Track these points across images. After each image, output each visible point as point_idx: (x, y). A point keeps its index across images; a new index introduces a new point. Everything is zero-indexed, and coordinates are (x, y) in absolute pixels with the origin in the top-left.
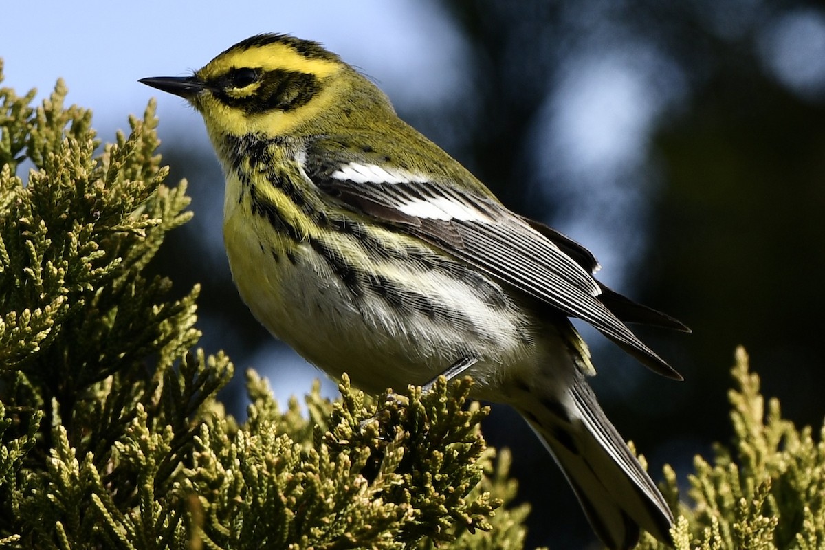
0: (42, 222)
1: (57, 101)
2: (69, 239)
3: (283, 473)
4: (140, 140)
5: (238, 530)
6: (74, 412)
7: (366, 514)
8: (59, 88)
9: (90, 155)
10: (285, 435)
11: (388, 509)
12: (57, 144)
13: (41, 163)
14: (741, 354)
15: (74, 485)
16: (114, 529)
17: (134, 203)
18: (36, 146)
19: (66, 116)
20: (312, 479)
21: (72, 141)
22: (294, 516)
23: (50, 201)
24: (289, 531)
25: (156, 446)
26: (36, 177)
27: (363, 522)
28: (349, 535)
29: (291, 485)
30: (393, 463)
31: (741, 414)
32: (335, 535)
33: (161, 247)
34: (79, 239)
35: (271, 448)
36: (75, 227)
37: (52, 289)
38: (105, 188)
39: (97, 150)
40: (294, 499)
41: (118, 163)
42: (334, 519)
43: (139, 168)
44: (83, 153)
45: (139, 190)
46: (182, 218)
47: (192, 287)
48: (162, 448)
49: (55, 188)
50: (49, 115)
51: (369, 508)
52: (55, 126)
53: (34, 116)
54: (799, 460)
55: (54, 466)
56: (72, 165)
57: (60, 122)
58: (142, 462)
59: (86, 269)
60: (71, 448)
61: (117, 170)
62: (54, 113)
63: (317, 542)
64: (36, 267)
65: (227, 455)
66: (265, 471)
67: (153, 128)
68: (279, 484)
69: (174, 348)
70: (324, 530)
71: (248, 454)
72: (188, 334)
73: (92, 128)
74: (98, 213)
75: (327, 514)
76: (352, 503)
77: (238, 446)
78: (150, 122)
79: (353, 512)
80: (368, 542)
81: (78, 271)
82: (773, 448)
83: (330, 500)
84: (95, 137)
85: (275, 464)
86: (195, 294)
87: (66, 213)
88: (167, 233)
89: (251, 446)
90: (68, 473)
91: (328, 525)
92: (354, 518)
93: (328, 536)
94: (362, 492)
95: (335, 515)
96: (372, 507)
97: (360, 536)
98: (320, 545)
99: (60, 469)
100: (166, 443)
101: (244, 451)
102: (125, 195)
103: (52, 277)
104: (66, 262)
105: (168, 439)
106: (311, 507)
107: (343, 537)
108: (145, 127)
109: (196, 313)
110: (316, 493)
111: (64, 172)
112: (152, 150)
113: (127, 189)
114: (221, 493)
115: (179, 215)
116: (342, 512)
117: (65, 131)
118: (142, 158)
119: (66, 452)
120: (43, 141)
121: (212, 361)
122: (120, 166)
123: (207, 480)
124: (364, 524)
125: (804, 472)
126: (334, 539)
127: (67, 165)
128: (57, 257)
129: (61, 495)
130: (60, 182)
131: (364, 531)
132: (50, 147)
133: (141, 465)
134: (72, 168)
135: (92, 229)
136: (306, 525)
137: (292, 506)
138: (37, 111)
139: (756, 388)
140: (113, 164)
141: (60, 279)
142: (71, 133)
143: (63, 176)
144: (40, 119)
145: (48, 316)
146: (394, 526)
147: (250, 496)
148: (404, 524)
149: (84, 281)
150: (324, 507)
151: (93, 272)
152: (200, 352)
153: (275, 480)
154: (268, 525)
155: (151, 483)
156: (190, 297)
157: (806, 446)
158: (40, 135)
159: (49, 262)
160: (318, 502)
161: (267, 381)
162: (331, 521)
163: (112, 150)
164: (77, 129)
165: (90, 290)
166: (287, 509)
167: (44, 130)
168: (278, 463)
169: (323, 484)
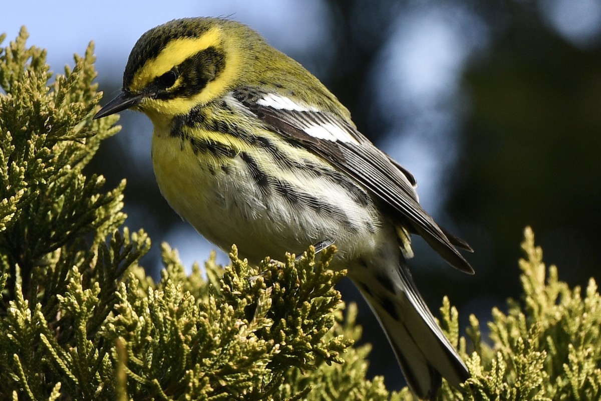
0: (9, 133)
1: (20, 43)
2: (28, 146)
3: (181, 319)
4: (82, 72)
5: (149, 361)
6: (32, 275)
7: (244, 349)
8: (22, 33)
9: (44, 83)
10: (188, 292)
11: (260, 344)
12: (20, 75)
13: (9, 89)
14: (529, 233)
15: (27, 327)
16: (57, 360)
17: (77, 119)
18: (5, 76)
19: (27, 54)
20: (203, 322)
21: (31, 73)
22: (190, 350)
23: (15, 117)
24: (187, 361)
25: (87, 298)
26: (4, 99)
27: (241, 354)
28: (231, 364)
29: (188, 326)
30: (264, 310)
31: (528, 277)
32: (221, 364)
33: (97, 152)
34: (35, 146)
35: (173, 300)
36: (33, 137)
37: (15, 183)
38: (55, 108)
39: (49, 80)
40: (190, 338)
41: (65, 89)
42: (220, 352)
43: (81, 93)
44: (39, 82)
45: (81, 109)
46: (113, 130)
47: (120, 181)
48: (92, 299)
49: (18, 107)
50: (15, 53)
51: (246, 344)
52: (19, 61)
53: (4, 54)
54: (570, 311)
55: (12, 313)
56: (31, 90)
57: (23, 58)
58: (77, 310)
59: (41, 168)
60: (25, 300)
61: (64, 94)
62: (19, 52)
63: (208, 369)
64: (3, 166)
65: (139, 305)
66: (168, 317)
67: (92, 63)
68: (179, 326)
69: (106, 227)
70: (213, 360)
71: (157, 305)
72: (117, 216)
73: (46, 63)
74: (50, 126)
75: (215, 348)
76: (233, 340)
77: (149, 299)
78: (89, 59)
79: (234, 346)
80: (246, 369)
81: (35, 169)
82: (552, 302)
83: (216, 338)
84: (48, 70)
85: (176, 311)
86: (122, 187)
87: (26, 126)
88: (102, 141)
89: (158, 298)
90: (23, 319)
91: (216, 356)
92: (235, 351)
93: (216, 365)
94: (241, 332)
95: (221, 349)
96: (248, 343)
97: (239, 365)
98: (210, 371)
99: (17, 315)
100: (95, 295)
101: (153, 303)
102: (70, 113)
103: (16, 173)
104: (26, 163)
105: (96, 292)
106: (203, 343)
107: (227, 365)
108: (86, 63)
109: (123, 201)
110: (207, 333)
111: (25, 96)
112: (91, 79)
113: (72, 109)
114: (135, 334)
115: (111, 128)
116: (226, 347)
117: (27, 65)
118: (84, 85)
119: (21, 303)
120: (10, 73)
121: (135, 236)
122: (66, 91)
123: (125, 325)
124: (243, 356)
125: (574, 320)
126: (221, 367)
127: (27, 90)
128: (19, 159)
129: (17, 335)
130: (22, 103)
131: (242, 361)
132: (15, 77)
133: (76, 312)
134: (30, 93)
135: (45, 138)
136: (199, 356)
137: (188, 343)
138: (6, 50)
139: (539, 258)
140: (61, 90)
141: (21, 175)
142: (31, 66)
143: (24, 98)
144: (8, 56)
145: (12, 204)
146: (264, 356)
147: (158, 335)
148: (272, 355)
149: (40, 176)
150: (212, 343)
151: (46, 170)
152: (126, 229)
153: (176, 323)
154: (171, 357)
155: (83, 325)
156: (118, 189)
157: (576, 301)
158: (8, 68)
159: (13, 162)
160: (208, 340)
161: (176, 251)
162: (218, 354)
163: (60, 79)
164: (36, 64)
165: (43, 183)
166: (184, 345)
167: (11, 64)
168: (178, 310)
169: (212, 326)
